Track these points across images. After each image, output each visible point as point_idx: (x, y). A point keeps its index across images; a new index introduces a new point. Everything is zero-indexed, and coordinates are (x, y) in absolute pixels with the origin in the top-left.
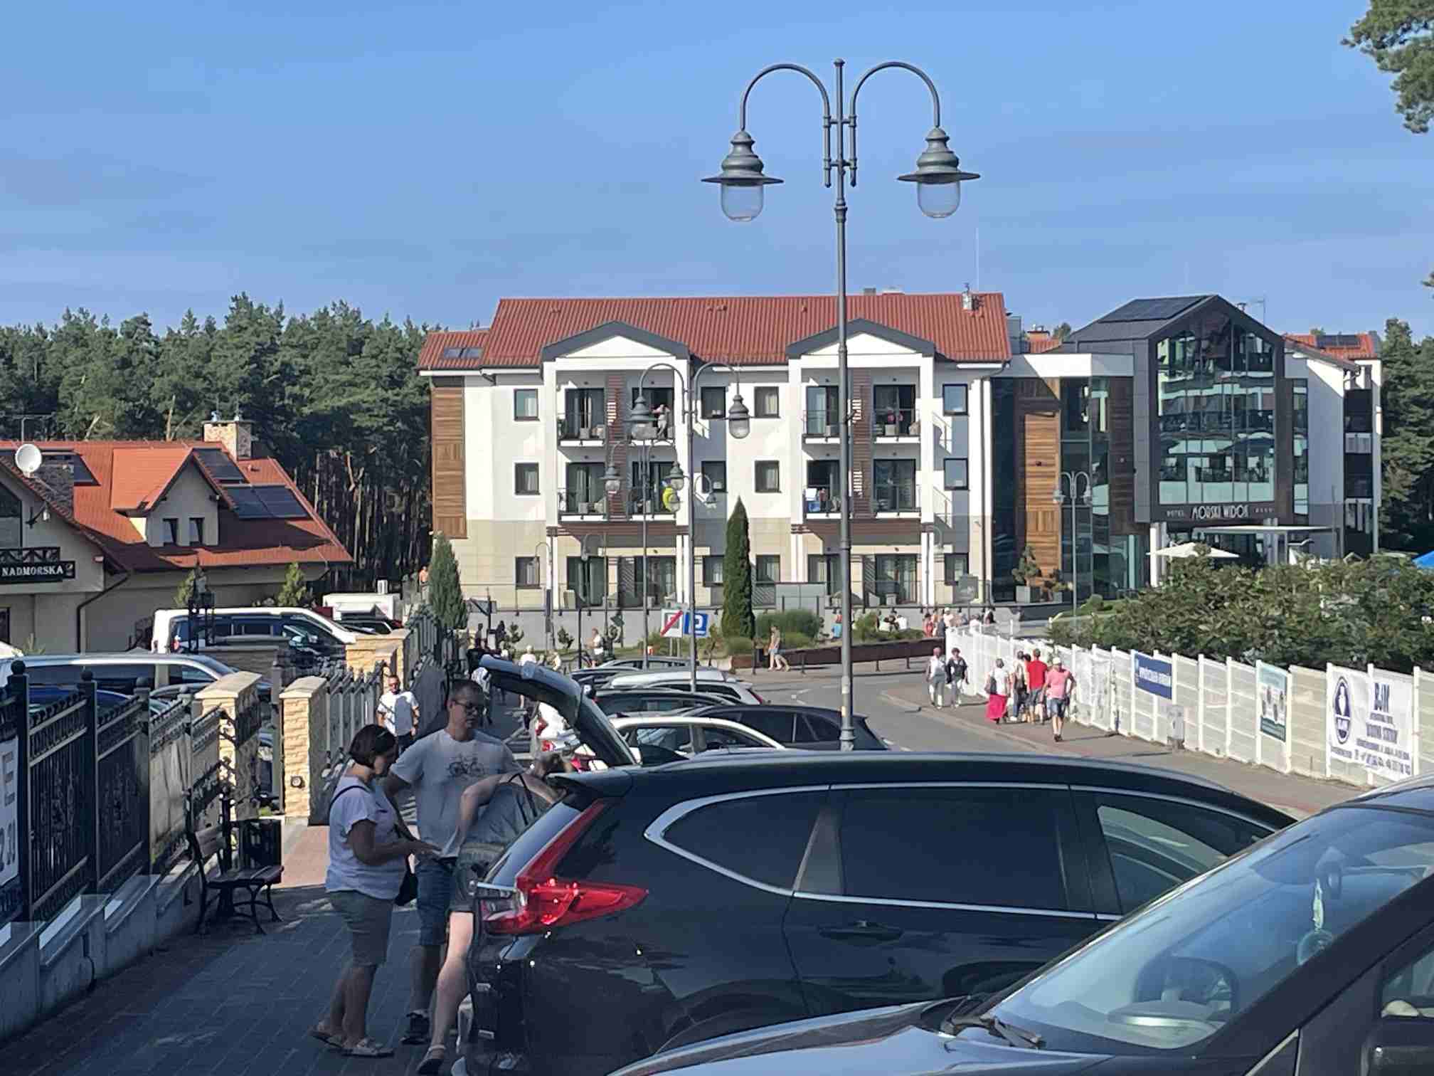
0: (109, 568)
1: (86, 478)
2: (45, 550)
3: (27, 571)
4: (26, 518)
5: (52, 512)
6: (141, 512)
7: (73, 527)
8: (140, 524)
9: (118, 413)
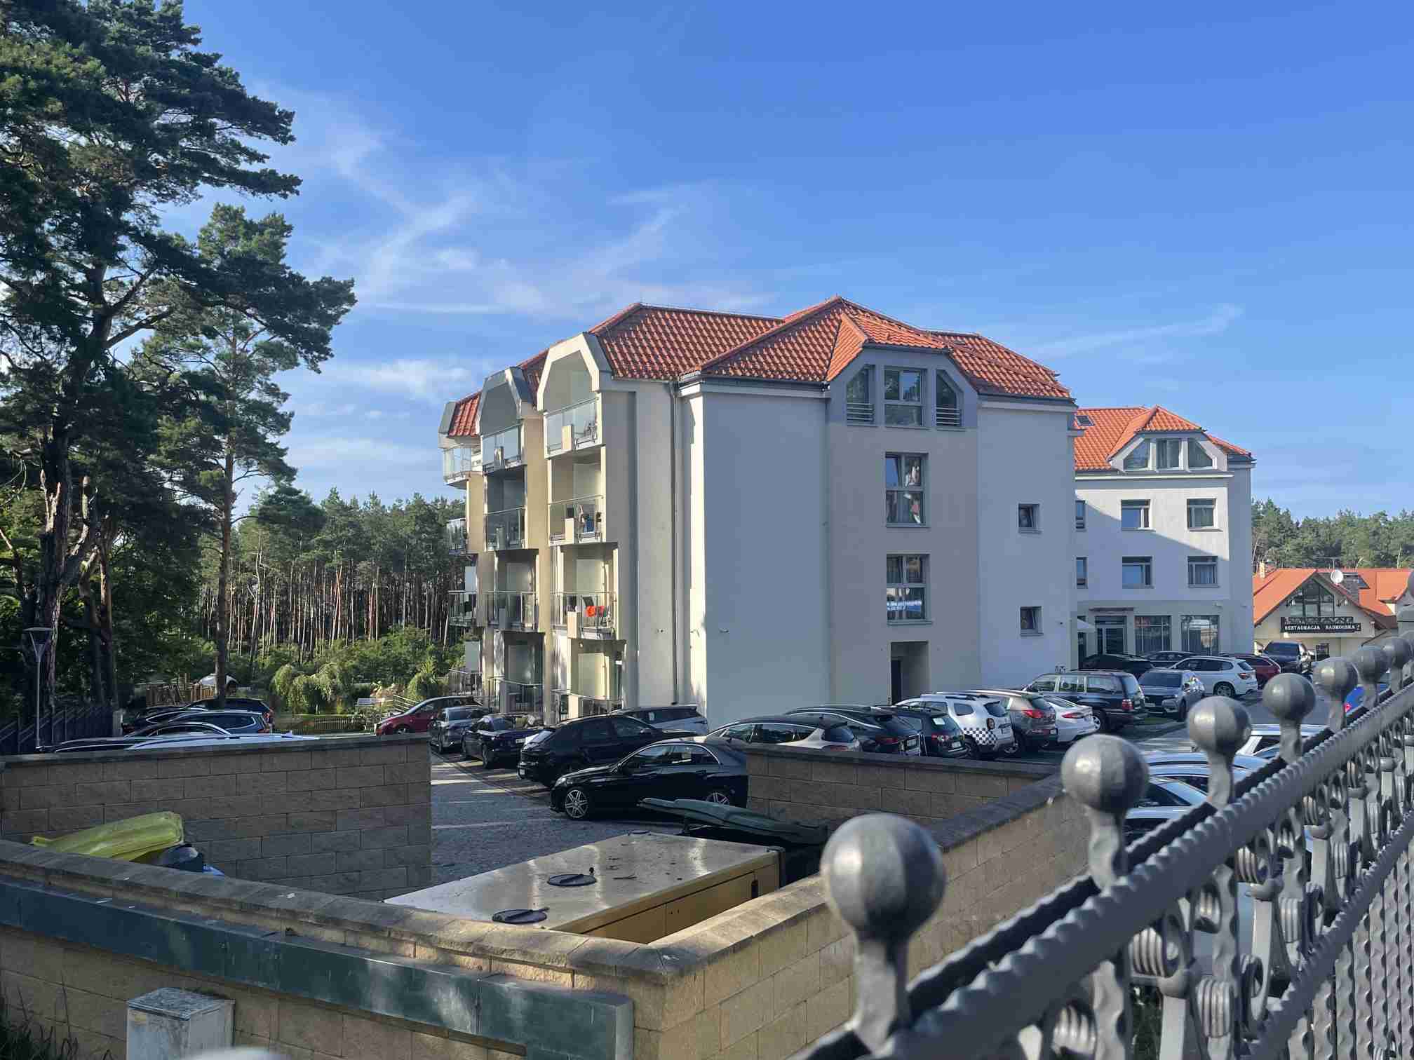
0: (1377, 627)
1: (1364, 586)
2: (1346, 618)
3: (1337, 627)
4: (1336, 603)
5: (1349, 600)
6: (1393, 601)
7: (1360, 608)
8: (1392, 607)
9: (1372, 556)
